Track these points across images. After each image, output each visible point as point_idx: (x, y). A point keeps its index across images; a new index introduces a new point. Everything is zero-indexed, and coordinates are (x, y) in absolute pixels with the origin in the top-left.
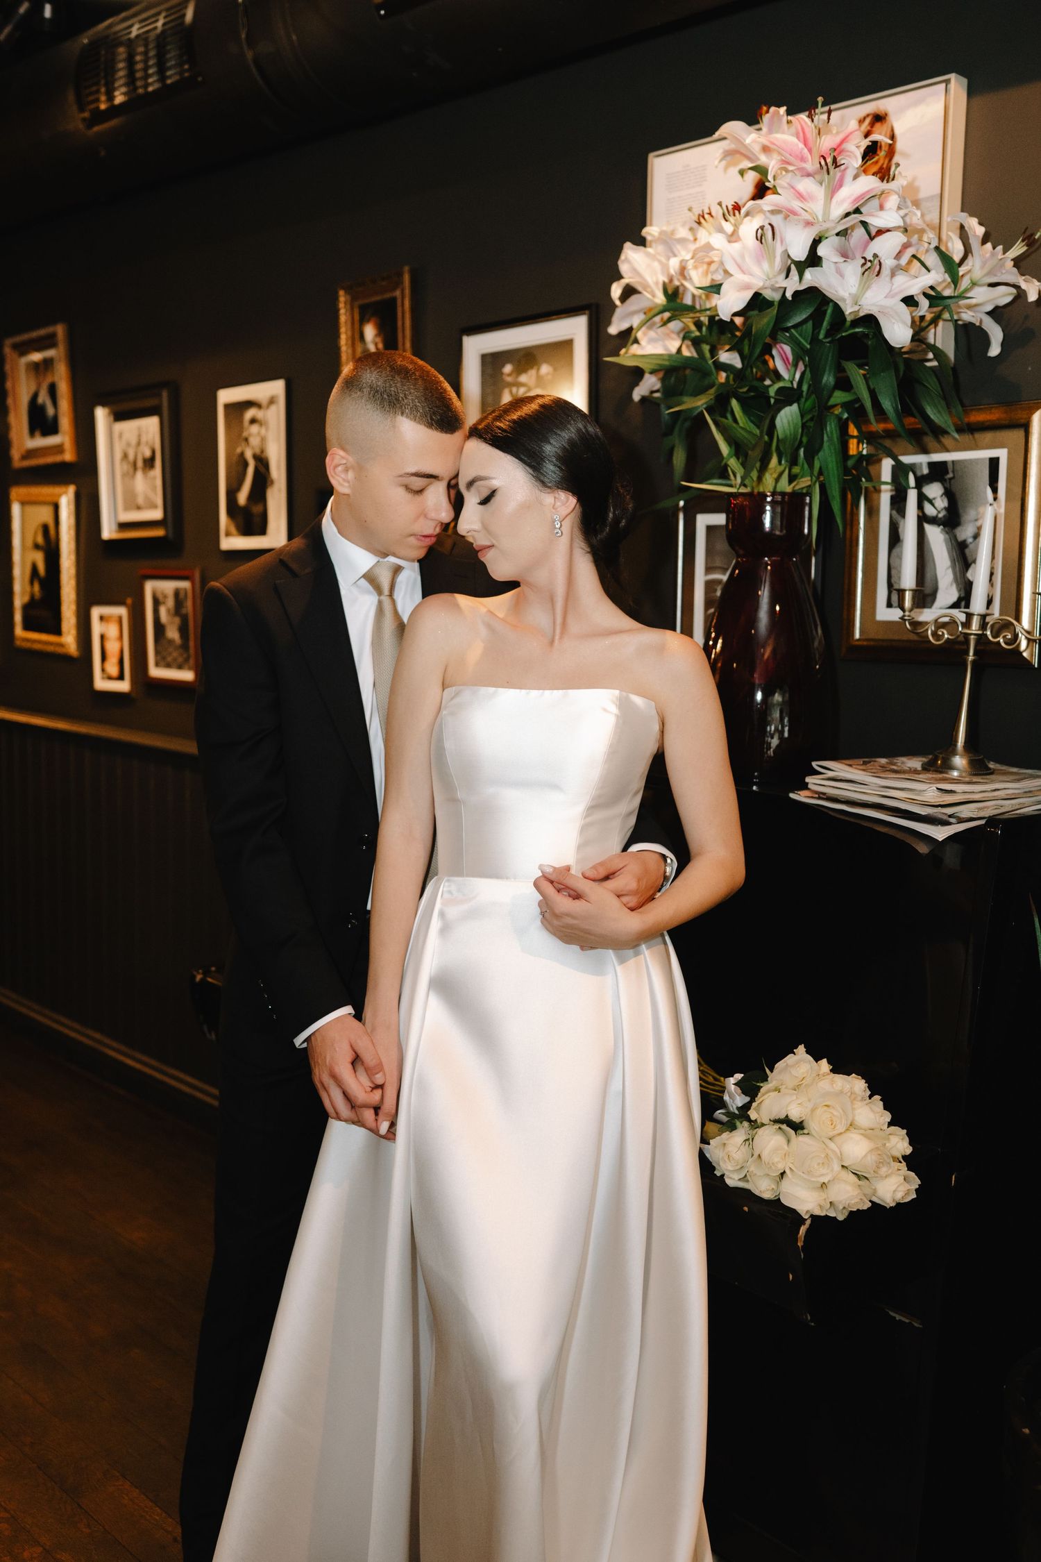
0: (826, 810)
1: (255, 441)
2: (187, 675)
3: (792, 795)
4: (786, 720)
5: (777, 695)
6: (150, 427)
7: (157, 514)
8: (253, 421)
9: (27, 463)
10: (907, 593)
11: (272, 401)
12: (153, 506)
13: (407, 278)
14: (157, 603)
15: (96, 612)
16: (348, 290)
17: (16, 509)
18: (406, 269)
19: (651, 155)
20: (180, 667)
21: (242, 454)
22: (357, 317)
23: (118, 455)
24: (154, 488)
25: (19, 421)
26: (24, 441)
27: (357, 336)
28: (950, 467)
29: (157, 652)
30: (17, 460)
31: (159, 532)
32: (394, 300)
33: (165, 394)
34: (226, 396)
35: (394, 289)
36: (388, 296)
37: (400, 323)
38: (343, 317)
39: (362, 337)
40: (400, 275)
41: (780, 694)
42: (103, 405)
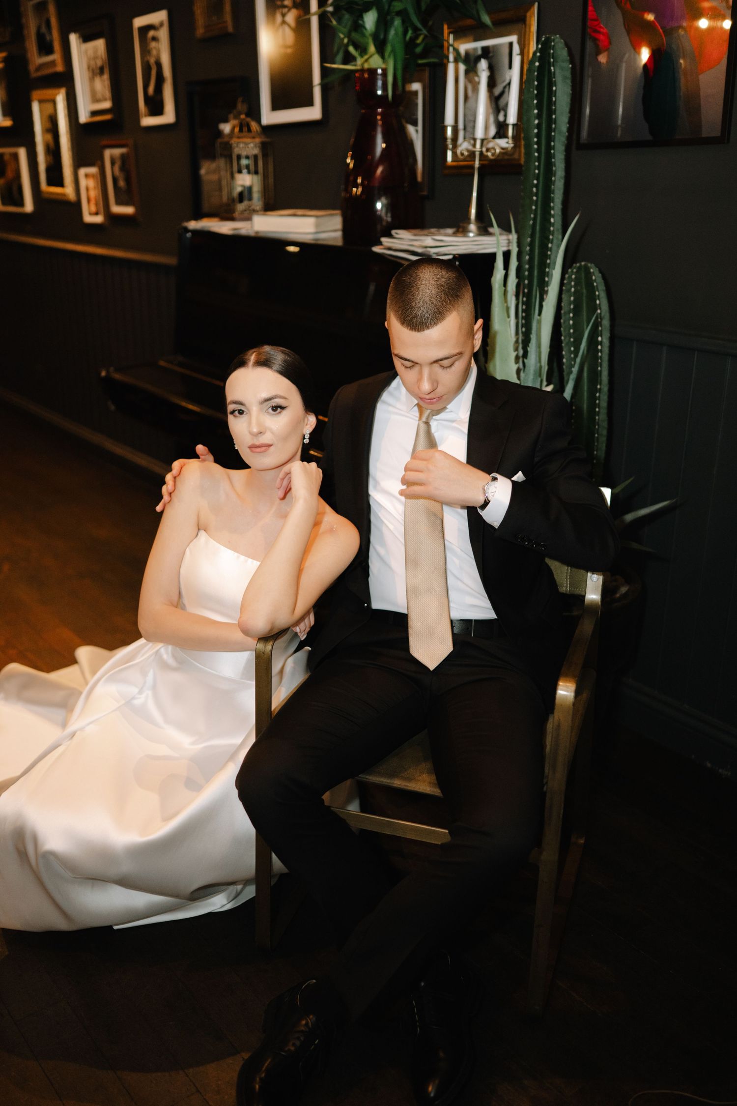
1: (154, 52)
3: (370, 248)
6: (100, 44)
7: (107, 105)
9: (39, 74)
11: (161, 24)
12: (105, 100)
14: (113, 163)
15: (82, 171)
17: (36, 107)
20: (127, 204)
21: (149, 62)
23: (85, 66)
24: (105, 87)
25: (32, 46)
26: (37, 60)
28: (491, 49)
29: (114, 195)
30: (34, 75)
31: (110, 117)
33: (107, 23)
34: (139, 22)
42: (75, 32)
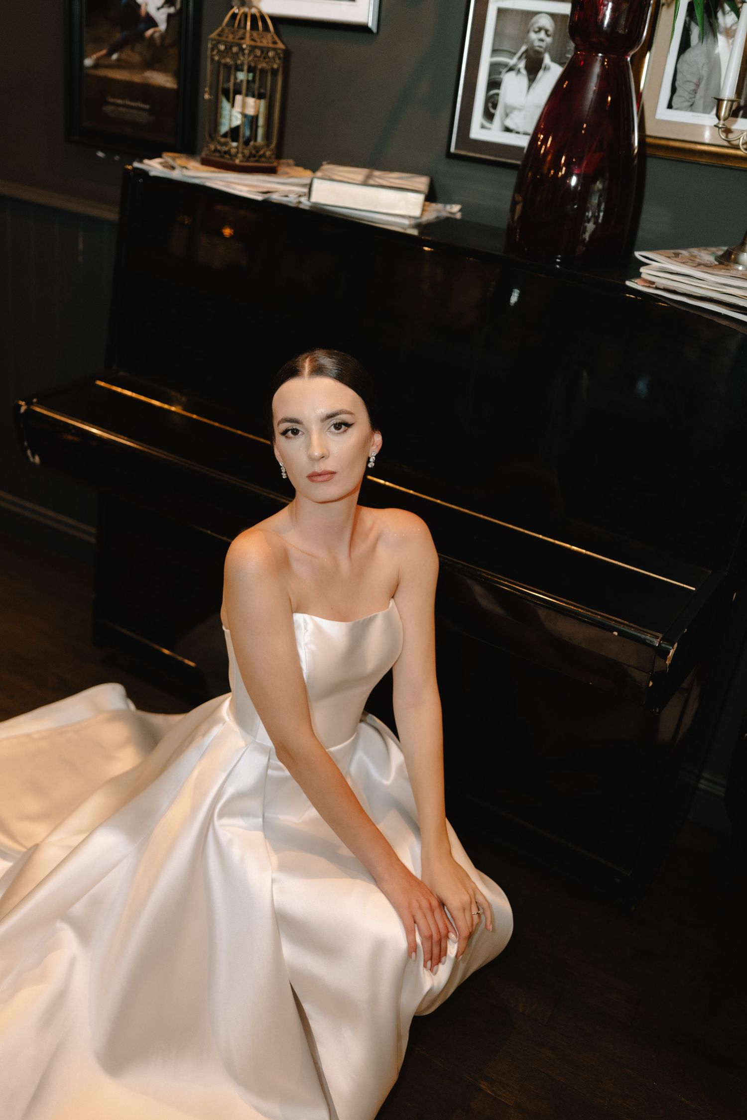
3: (628, 283)
4: (603, 207)
5: (598, 182)
10: (725, 103)
41: (600, 183)
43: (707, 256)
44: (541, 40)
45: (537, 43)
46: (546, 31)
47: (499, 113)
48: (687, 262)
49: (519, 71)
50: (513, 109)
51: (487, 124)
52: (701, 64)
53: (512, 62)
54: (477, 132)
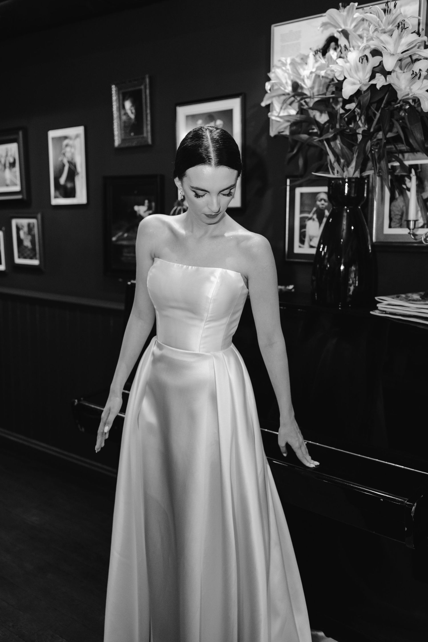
0: (390, 319)
1: (68, 155)
2: (35, 262)
3: (371, 312)
4: (357, 277)
5: (352, 267)
6: (13, 148)
7: (18, 188)
8: (67, 145)
10: (411, 222)
11: (77, 136)
12: (15, 185)
13: (147, 80)
14: (18, 229)
16: (116, 86)
18: (147, 76)
19: (273, 26)
20: (31, 258)
21: (62, 161)
22: (121, 97)
24: (15, 177)
27: (121, 106)
28: (419, 167)
29: (19, 252)
31: (19, 197)
32: (140, 90)
33: (21, 133)
34: (52, 134)
35: (141, 85)
36: (137, 88)
37: (144, 101)
38: (114, 98)
39: (124, 107)
40: (144, 79)
41: (354, 267)
43: (416, 296)
44: (323, 204)
45: (321, 206)
46: (325, 200)
47: (307, 240)
48: (403, 299)
49: (314, 220)
50: (313, 237)
51: (301, 245)
52: (401, 206)
53: (310, 216)
54: (297, 250)
